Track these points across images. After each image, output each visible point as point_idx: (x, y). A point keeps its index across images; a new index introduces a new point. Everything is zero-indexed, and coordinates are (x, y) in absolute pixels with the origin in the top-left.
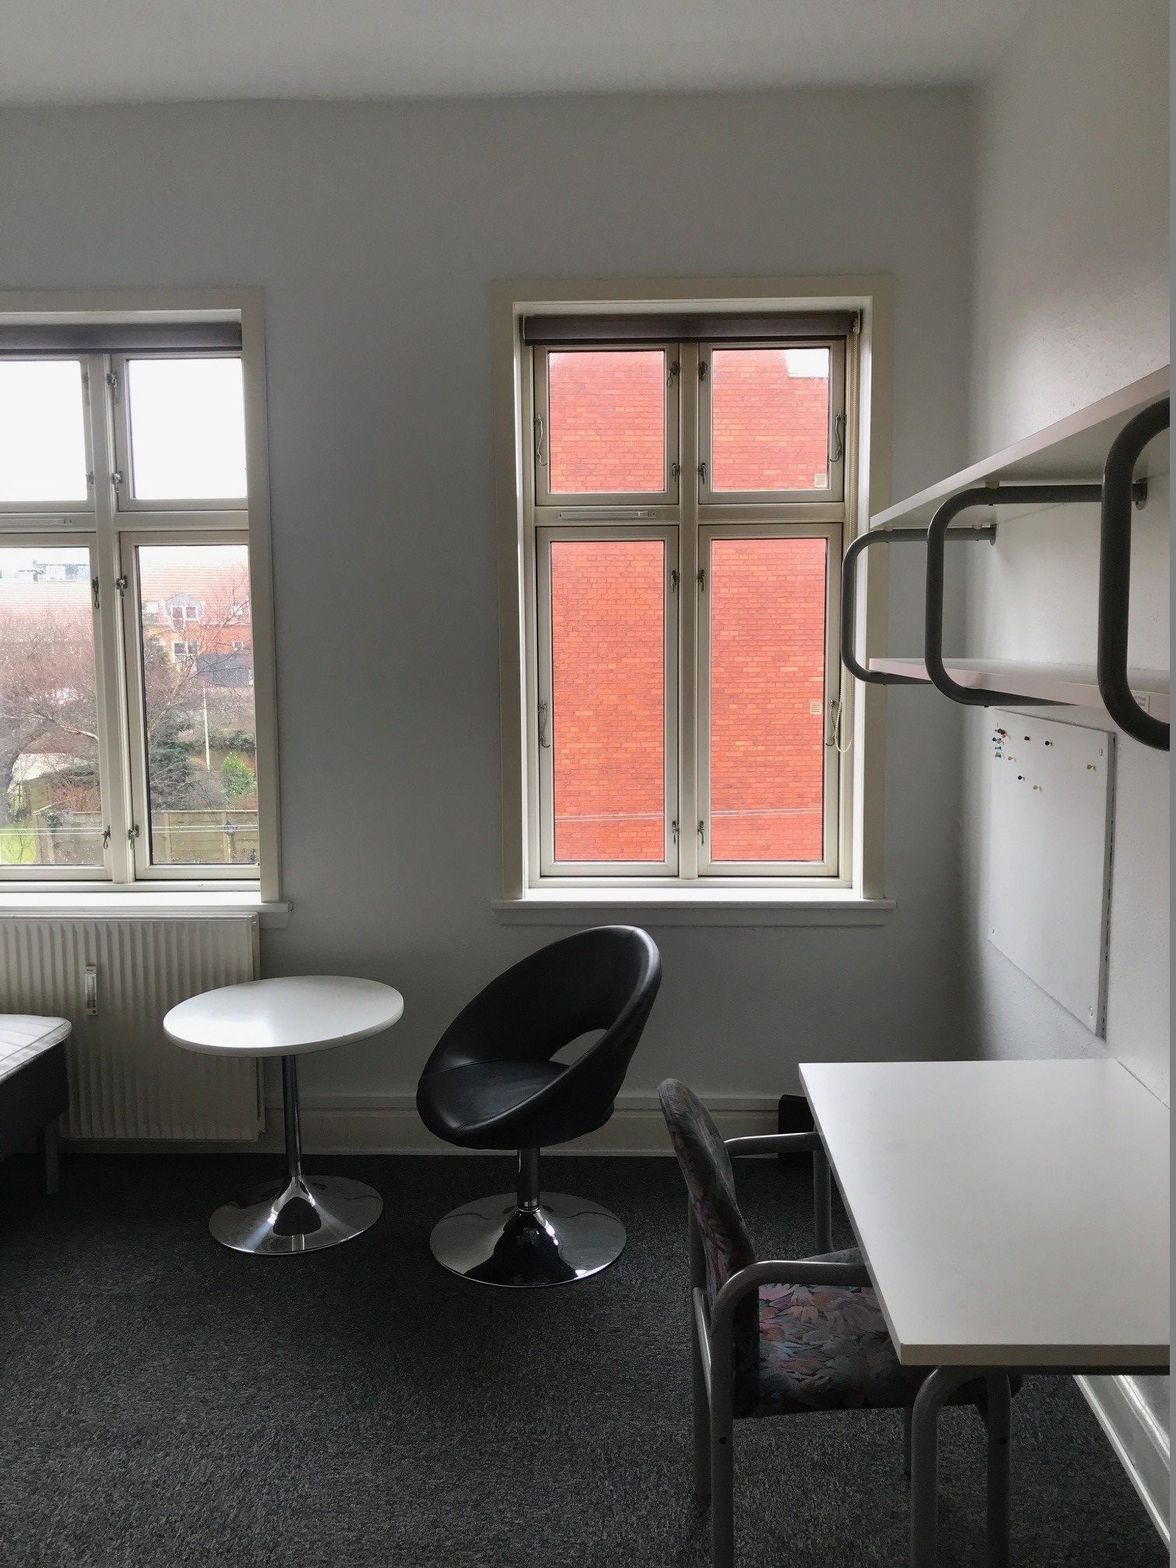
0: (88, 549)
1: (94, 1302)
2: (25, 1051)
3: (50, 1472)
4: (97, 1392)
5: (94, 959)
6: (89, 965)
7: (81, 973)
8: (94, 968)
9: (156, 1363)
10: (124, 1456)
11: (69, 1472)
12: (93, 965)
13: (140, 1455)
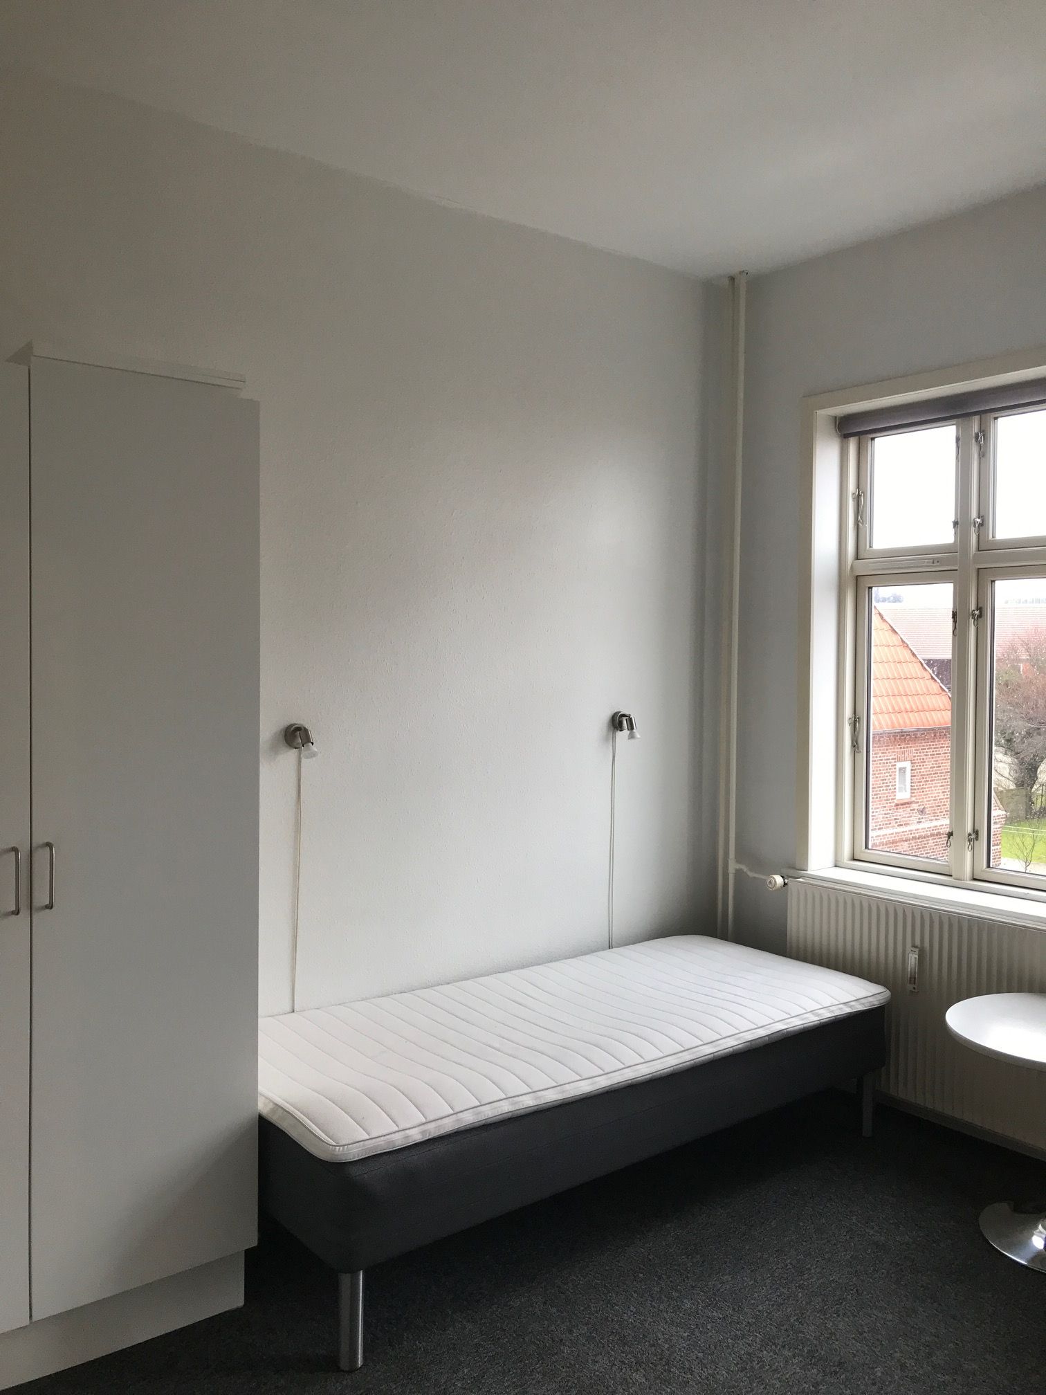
0: (952, 584)
1: (856, 1239)
2: (841, 1006)
3: (760, 1360)
4: (825, 1314)
5: (918, 943)
6: (914, 946)
7: (907, 952)
8: (917, 950)
9: (880, 1315)
10: (819, 1378)
11: (774, 1367)
12: (917, 947)
13: (832, 1384)
